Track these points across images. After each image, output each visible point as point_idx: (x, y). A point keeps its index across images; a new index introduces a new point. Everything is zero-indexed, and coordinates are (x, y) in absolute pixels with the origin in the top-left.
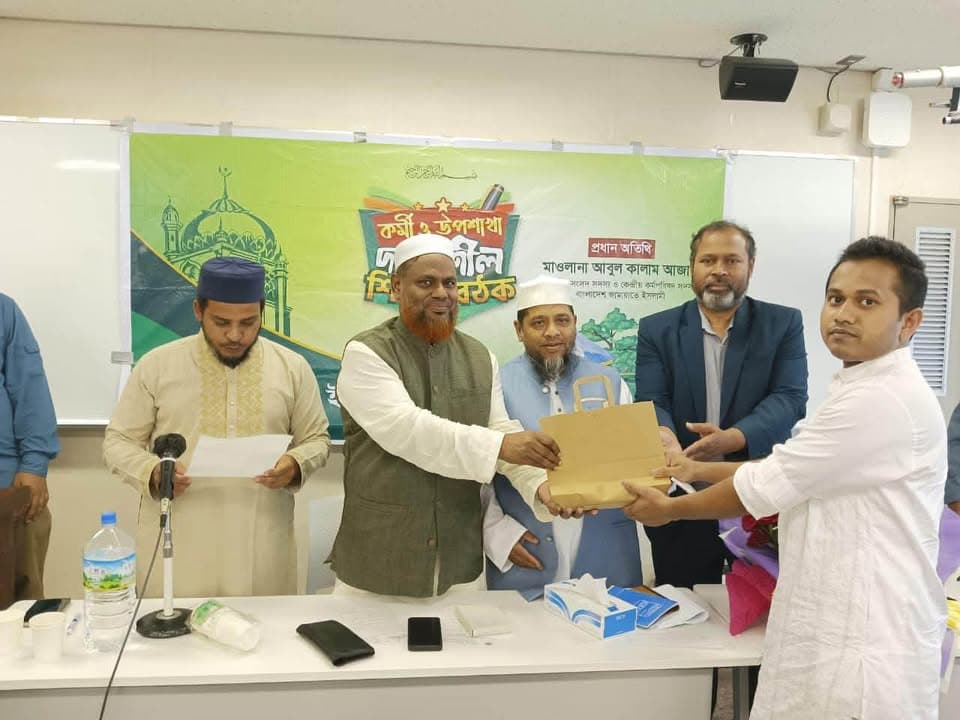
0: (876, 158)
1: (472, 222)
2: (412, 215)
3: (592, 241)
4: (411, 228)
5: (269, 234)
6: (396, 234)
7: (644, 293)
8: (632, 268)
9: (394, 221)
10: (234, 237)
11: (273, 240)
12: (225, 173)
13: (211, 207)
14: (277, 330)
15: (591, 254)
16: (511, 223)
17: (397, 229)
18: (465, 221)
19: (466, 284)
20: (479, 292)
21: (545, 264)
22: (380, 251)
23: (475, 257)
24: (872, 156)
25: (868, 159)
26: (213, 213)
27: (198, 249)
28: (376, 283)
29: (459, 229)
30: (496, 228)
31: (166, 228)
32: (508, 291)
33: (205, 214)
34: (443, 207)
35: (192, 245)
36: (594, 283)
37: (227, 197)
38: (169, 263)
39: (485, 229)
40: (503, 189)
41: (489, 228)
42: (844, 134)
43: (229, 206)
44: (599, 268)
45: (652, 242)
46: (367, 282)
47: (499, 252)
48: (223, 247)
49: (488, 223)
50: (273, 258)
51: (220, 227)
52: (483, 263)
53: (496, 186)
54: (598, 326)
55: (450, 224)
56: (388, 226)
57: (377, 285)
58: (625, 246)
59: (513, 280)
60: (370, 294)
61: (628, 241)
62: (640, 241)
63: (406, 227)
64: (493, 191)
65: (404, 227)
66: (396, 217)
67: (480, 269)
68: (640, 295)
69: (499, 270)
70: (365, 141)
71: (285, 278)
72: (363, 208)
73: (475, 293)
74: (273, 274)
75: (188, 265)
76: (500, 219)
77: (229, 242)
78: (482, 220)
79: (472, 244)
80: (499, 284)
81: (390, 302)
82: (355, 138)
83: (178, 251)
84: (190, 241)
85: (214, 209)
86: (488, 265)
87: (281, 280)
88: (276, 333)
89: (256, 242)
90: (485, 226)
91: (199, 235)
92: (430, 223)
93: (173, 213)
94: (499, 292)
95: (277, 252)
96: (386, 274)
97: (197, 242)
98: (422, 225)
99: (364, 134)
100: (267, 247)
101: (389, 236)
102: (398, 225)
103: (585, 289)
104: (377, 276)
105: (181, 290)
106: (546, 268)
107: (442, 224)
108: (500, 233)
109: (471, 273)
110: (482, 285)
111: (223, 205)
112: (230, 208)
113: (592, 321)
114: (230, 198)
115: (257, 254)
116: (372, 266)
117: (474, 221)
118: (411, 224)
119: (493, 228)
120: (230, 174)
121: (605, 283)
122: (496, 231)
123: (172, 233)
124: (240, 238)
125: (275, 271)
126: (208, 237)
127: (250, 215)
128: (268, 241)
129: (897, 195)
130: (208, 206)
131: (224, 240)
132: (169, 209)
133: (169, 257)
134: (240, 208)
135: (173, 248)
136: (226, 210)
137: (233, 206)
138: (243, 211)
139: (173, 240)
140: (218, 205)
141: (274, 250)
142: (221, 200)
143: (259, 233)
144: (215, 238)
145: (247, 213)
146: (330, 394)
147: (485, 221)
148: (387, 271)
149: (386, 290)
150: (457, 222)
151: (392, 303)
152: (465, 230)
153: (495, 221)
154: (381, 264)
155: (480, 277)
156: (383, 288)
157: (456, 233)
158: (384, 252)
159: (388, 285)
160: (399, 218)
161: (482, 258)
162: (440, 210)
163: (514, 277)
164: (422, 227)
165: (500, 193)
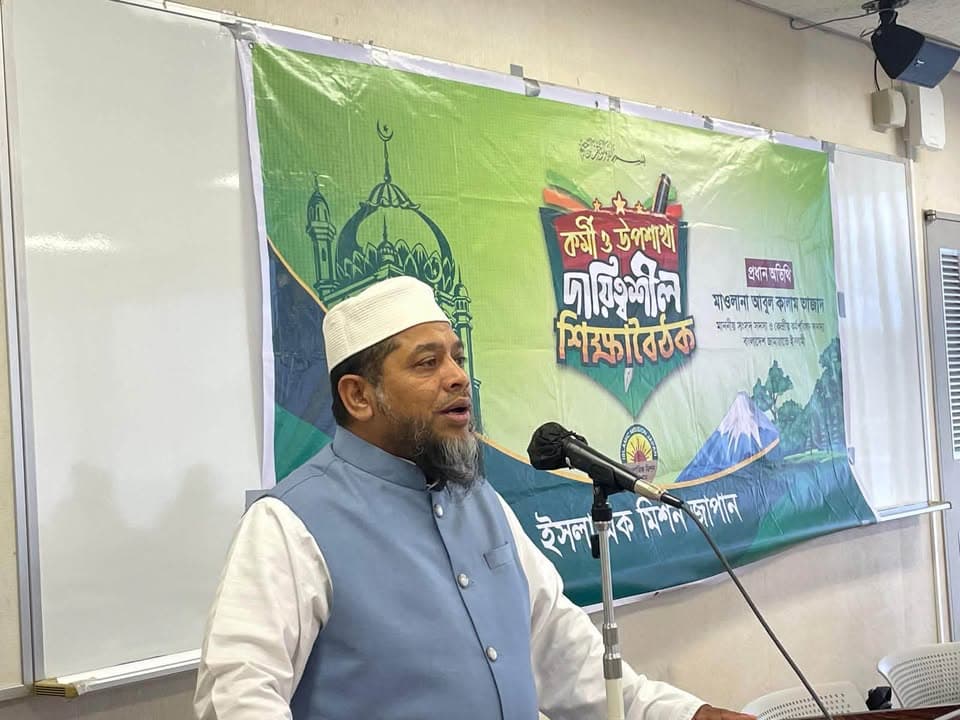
1: (648, 231)
2: (591, 218)
4: (593, 238)
5: (445, 247)
6: (580, 248)
7: (791, 338)
8: (780, 302)
9: (575, 228)
10: (403, 253)
11: (450, 259)
12: (385, 135)
13: (370, 200)
15: (750, 284)
16: (682, 235)
18: (642, 229)
19: (652, 330)
20: (664, 341)
21: (714, 296)
22: (567, 276)
23: (656, 285)
24: (908, 157)
26: (375, 209)
27: (359, 277)
28: (566, 332)
29: (637, 243)
30: (669, 241)
31: (313, 235)
32: (689, 340)
33: (365, 210)
34: (620, 207)
35: (350, 268)
36: (756, 325)
37: (388, 181)
38: (320, 303)
39: (661, 244)
40: (669, 180)
41: (663, 240)
42: (893, 131)
43: (394, 196)
44: (756, 302)
45: (790, 264)
46: (557, 330)
47: (675, 277)
49: (661, 234)
50: (452, 293)
51: (385, 236)
52: (663, 296)
53: (663, 176)
54: (763, 388)
55: (629, 234)
56: (571, 236)
57: (568, 334)
58: (772, 270)
59: (691, 322)
60: (562, 351)
61: (773, 264)
62: (781, 264)
63: (589, 237)
64: (662, 183)
65: (585, 237)
66: (578, 222)
67: (662, 306)
68: (789, 341)
69: (678, 308)
70: (537, 94)
71: (470, 329)
72: (543, 206)
73: (662, 343)
76: (672, 227)
77: (396, 263)
78: (657, 228)
79: (652, 265)
80: (680, 329)
81: (583, 365)
82: (526, 88)
83: (331, 281)
84: (346, 261)
85: (374, 201)
86: (668, 300)
87: (463, 331)
89: (429, 262)
90: (660, 237)
91: (359, 249)
92: (610, 233)
93: (321, 207)
94: (681, 341)
95: (456, 282)
96: (575, 316)
97: (357, 263)
99: (535, 82)
100: (443, 272)
101: (573, 254)
102: (580, 234)
103: (749, 333)
104: (568, 320)
106: (716, 304)
107: (621, 235)
108: (674, 250)
109: (654, 314)
110: (666, 330)
111: (385, 194)
112: (394, 199)
113: (759, 381)
114: (393, 182)
116: (561, 306)
117: (650, 230)
118: (593, 233)
119: (667, 241)
120: (389, 137)
121: (764, 325)
122: (669, 246)
123: (322, 245)
124: (410, 256)
125: (456, 316)
126: (370, 251)
127: (420, 213)
128: (445, 262)
129: (927, 209)
130: (368, 196)
131: (391, 258)
132: (316, 198)
133: (320, 292)
134: (408, 200)
135: (325, 275)
136: (391, 205)
137: (398, 197)
138: (411, 206)
139: (324, 260)
140: (381, 193)
141: (453, 279)
142: (384, 184)
143: (432, 246)
144: (380, 255)
145: (415, 210)
146: (542, 530)
147: (659, 230)
148: (576, 312)
149: (578, 344)
150: (634, 230)
151: (585, 365)
152: (643, 244)
153: (668, 230)
154: (569, 300)
155: (663, 317)
156: (574, 341)
157: (635, 249)
158: (571, 279)
159: (579, 334)
160: (581, 223)
161: (662, 289)
162: (617, 212)
163: (692, 317)
164: (604, 239)
165: (668, 188)
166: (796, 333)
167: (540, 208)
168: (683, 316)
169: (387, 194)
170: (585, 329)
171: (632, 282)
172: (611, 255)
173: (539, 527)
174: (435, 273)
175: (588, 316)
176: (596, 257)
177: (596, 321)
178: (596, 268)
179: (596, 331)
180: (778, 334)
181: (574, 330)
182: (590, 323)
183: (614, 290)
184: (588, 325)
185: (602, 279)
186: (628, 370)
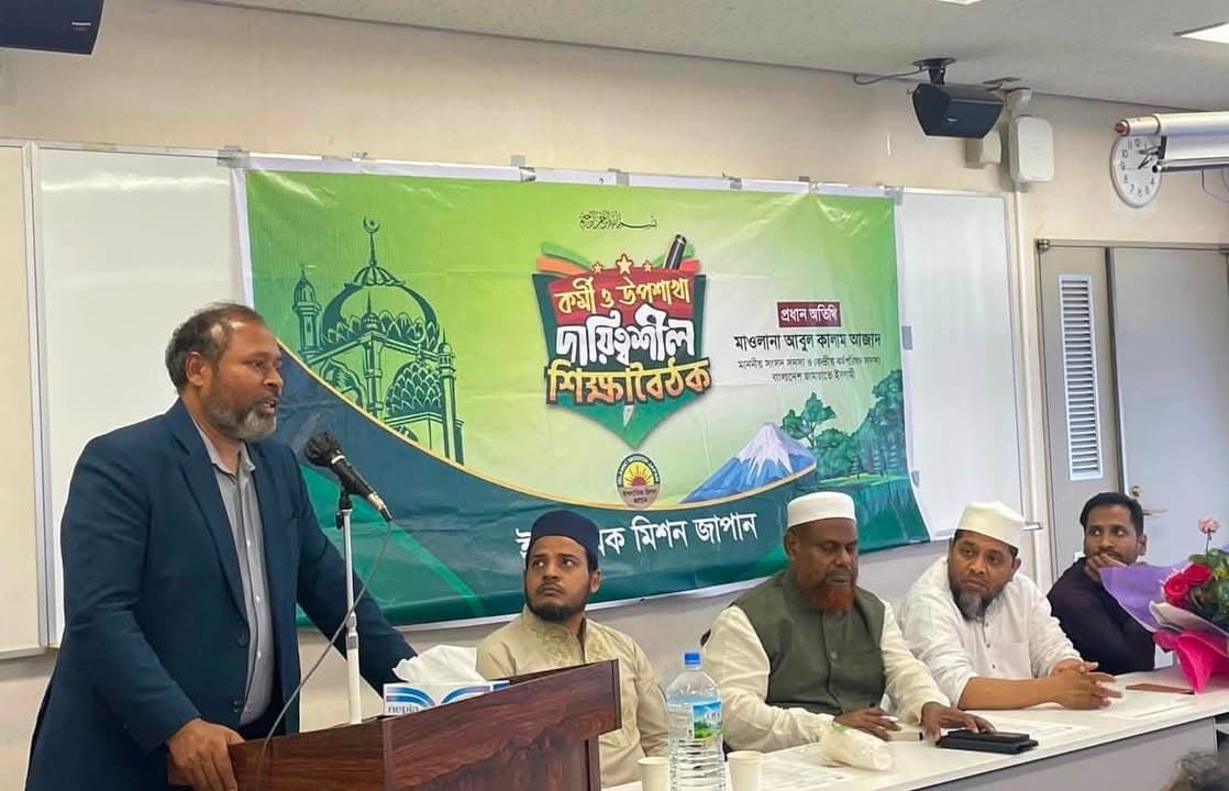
0: (1019, 193)
1: (657, 286)
2: (591, 279)
3: (781, 306)
4: (592, 296)
5: (430, 314)
6: (576, 305)
7: (837, 372)
8: (822, 339)
9: (571, 289)
10: (387, 321)
11: (435, 323)
12: (371, 228)
13: (356, 280)
14: (447, 456)
15: (783, 324)
16: (699, 285)
17: (577, 300)
18: (649, 285)
19: (658, 372)
20: (672, 381)
21: (736, 338)
22: (561, 331)
23: (665, 333)
24: (1014, 190)
25: (1011, 195)
26: (359, 288)
27: (343, 342)
28: (558, 377)
29: (644, 297)
30: (682, 293)
31: (299, 312)
32: (703, 378)
33: (350, 289)
34: (625, 267)
35: (333, 336)
36: (790, 362)
37: (375, 262)
38: (304, 366)
39: (672, 295)
40: (684, 240)
41: (675, 293)
42: (989, 166)
43: (379, 276)
44: (791, 340)
45: (837, 305)
46: (547, 377)
47: (688, 325)
48: (373, 338)
49: (673, 287)
50: (436, 350)
51: (369, 308)
52: (673, 341)
53: (678, 236)
54: (799, 418)
55: (634, 290)
56: (566, 296)
57: (560, 379)
58: (812, 311)
59: (706, 363)
60: (553, 394)
61: (815, 305)
62: (826, 304)
63: (587, 297)
64: (675, 243)
65: (583, 296)
66: (575, 283)
67: (672, 350)
68: (834, 374)
69: (691, 351)
70: (532, 179)
71: (453, 379)
72: (536, 273)
73: (669, 383)
74: (438, 372)
75: (331, 367)
76: (686, 281)
77: (380, 330)
78: (668, 283)
79: (660, 316)
80: (692, 370)
81: (576, 404)
82: (522, 175)
83: (315, 347)
84: (330, 331)
85: (360, 281)
86: (679, 344)
87: (447, 381)
88: (447, 460)
89: (413, 328)
90: (672, 290)
91: (344, 321)
92: (612, 290)
93: (308, 290)
94: (694, 380)
95: (440, 341)
96: (568, 364)
97: (340, 331)
98: (604, 292)
99: (531, 169)
100: (428, 334)
101: (569, 311)
102: (577, 294)
103: (779, 370)
104: (560, 367)
105: (324, 407)
106: (738, 345)
107: (625, 291)
108: (688, 300)
109: (661, 357)
110: (674, 371)
111: (371, 275)
112: (379, 279)
113: (792, 412)
114: (378, 265)
115: (416, 345)
116: (553, 355)
117: (659, 284)
118: (592, 292)
119: (679, 293)
120: (376, 230)
121: (800, 361)
122: (682, 297)
123: (308, 320)
124: (394, 323)
125: (440, 369)
126: (354, 323)
127: (405, 289)
128: (429, 326)
129: (1040, 237)
130: (353, 278)
131: (375, 326)
132: (302, 284)
133: (304, 356)
134: (392, 278)
135: (310, 343)
136: (375, 283)
137: (383, 275)
138: (396, 283)
139: (309, 331)
140: (365, 276)
141: (437, 339)
142: (368, 268)
143: (416, 314)
144: (364, 325)
145: (401, 286)
146: (521, 544)
147: (671, 284)
148: (570, 360)
149: (572, 387)
150: (640, 286)
151: (579, 404)
152: (650, 297)
153: (681, 285)
154: (562, 349)
155: (672, 360)
156: (567, 385)
157: (640, 302)
158: (565, 333)
159: (573, 380)
160: (578, 284)
161: (671, 335)
162: (622, 272)
163: (707, 359)
164: (604, 296)
165: (682, 247)
166: (844, 367)
167: (534, 276)
168: (697, 358)
169: (373, 274)
170: (579, 374)
171: (636, 330)
172: (613, 309)
173: (519, 541)
174: (419, 335)
175: (584, 362)
176: (594, 312)
177: (593, 367)
178: (592, 322)
179: (593, 375)
180: (818, 369)
181: (567, 376)
182: (585, 369)
183: (614, 338)
184: (583, 371)
185: (599, 331)
186: (627, 407)
